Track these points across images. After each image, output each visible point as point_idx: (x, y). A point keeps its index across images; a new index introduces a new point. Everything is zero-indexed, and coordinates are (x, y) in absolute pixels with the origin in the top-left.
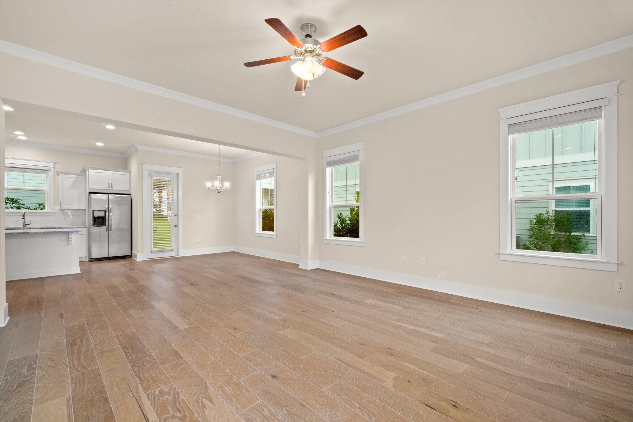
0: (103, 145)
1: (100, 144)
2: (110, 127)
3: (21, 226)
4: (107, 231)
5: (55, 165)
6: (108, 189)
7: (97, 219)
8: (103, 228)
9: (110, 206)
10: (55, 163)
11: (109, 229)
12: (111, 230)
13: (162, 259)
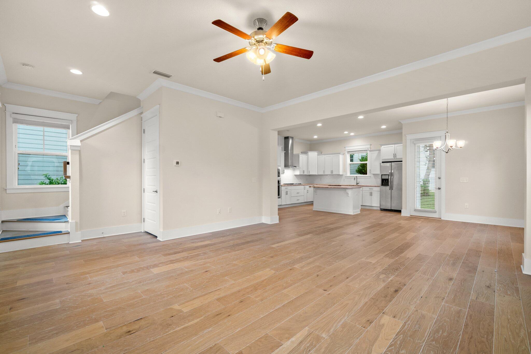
0: (386, 127)
1: (384, 127)
2: (361, 117)
3: (355, 184)
4: (390, 190)
5: (371, 146)
6: (394, 158)
7: (384, 181)
8: (388, 188)
9: (392, 171)
10: (371, 145)
11: (391, 188)
12: (392, 190)
13: (420, 218)
